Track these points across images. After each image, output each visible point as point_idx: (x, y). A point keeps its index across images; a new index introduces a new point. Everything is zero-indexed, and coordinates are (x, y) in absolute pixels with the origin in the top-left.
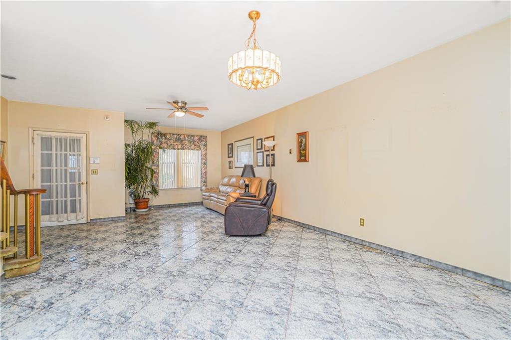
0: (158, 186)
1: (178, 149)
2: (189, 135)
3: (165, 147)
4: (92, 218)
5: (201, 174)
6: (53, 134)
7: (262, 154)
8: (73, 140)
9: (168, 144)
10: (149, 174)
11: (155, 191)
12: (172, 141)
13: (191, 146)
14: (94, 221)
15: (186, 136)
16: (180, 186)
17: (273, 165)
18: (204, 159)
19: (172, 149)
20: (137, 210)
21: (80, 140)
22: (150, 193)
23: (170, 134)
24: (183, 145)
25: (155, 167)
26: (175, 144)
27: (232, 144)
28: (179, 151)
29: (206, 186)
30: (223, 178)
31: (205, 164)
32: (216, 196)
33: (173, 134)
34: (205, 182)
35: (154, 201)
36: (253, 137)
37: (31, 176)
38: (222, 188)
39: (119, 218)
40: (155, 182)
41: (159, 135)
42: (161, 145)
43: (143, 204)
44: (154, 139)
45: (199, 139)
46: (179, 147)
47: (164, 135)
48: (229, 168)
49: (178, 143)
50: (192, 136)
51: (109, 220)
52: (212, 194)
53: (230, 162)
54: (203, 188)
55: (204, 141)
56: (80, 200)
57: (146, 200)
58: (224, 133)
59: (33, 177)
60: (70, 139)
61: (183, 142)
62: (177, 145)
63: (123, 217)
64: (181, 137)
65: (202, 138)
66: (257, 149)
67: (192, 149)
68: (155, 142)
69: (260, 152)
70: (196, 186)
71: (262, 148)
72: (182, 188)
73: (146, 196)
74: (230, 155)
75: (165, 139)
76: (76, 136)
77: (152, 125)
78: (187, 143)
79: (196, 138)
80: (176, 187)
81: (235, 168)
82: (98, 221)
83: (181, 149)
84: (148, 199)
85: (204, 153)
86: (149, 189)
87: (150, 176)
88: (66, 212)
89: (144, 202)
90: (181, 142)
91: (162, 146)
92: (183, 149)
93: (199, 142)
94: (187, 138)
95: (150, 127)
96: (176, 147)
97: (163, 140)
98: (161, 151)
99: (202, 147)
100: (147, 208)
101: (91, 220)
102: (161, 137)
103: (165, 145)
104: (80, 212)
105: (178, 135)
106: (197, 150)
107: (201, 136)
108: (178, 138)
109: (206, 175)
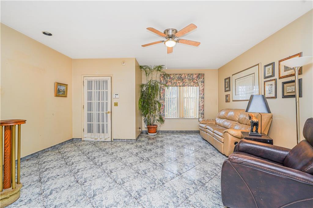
0: (164, 116)
1: (180, 86)
2: (188, 74)
3: (170, 85)
4: (114, 138)
5: (199, 107)
6: (93, 78)
7: (273, 82)
8: (104, 81)
9: (172, 83)
10: (157, 106)
11: (162, 120)
12: (175, 80)
13: (190, 83)
14: (116, 141)
15: (186, 75)
16: (182, 117)
17: (300, 96)
18: (202, 94)
19: (175, 86)
20: (149, 134)
21: (107, 81)
22: (157, 121)
23: (174, 74)
24: (184, 82)
25: (162, 101)
26: (177, 82)
27: (229, 78)
28: (181, 87)
29: (204, 117)
30: (220, 111)
31: (203, 98)
32: (212, 130)
33: (176, 74)
34: (203, 114)
35: (161, 127)
36: (258, 64)
37: (83, 107)
38: (219, 121)
39: (131, 141)
40: (162, 113)
41: (165, 76)
42: (166, 83)
43: (152, 129)
44: (162, 79)
45: (197, 77)
46: (181, 85)
47: (169, 75)
48: (226, 102)
49: (180, 81)
50: (191, 74)
51: (125, 141)
52: (208, 127)
53: (227, 96)
54: (201, 119)
55: (202, 78)
56: (107, 124)
57: (155, 126)
58: (221, 70)
59: (83, 108)
60: (102, 81)
61: (184, 80)
62: (179, 83)
63: (134, 140)
64: (182, 76)
65: (200, 76)
66: (265, 78)
67: (191, 86)
68: (162, 81)
69: (272, 80)
70: (195, 117)
71: (273, 75)
72: (183, 118)
73: (155, 123)
74: (227, 89)
75: (170, 79)
76: (105, 78)
77: (159, 68)
78: (187, 81)
79: (195, 76)
80: (178, 118)
81: (233, 101)
82: (118, 141)
83: (182, 86)
84: (156, 125)
85: (202, 88)
86: (157, 118)
87: (158, 107)
88: (99, 132)
89: (153, 128)
90: (182, 80)
91: (167, 85)
92: (184, 86)
93: (198, 79)
94: (187, 77)
95: (158, 70)
96: (178, 85)
97: (168, 79)
98: (166, 88)
99: (200, 84)
100: (155, 133)
101: (114, 139)
102: (167, 77)
103: (169, 84)
104: (107, 133)
105: (180, 74)
106: (196, 86)
107: (199, 74)
108: (180, 77)
109: (203, 108)
